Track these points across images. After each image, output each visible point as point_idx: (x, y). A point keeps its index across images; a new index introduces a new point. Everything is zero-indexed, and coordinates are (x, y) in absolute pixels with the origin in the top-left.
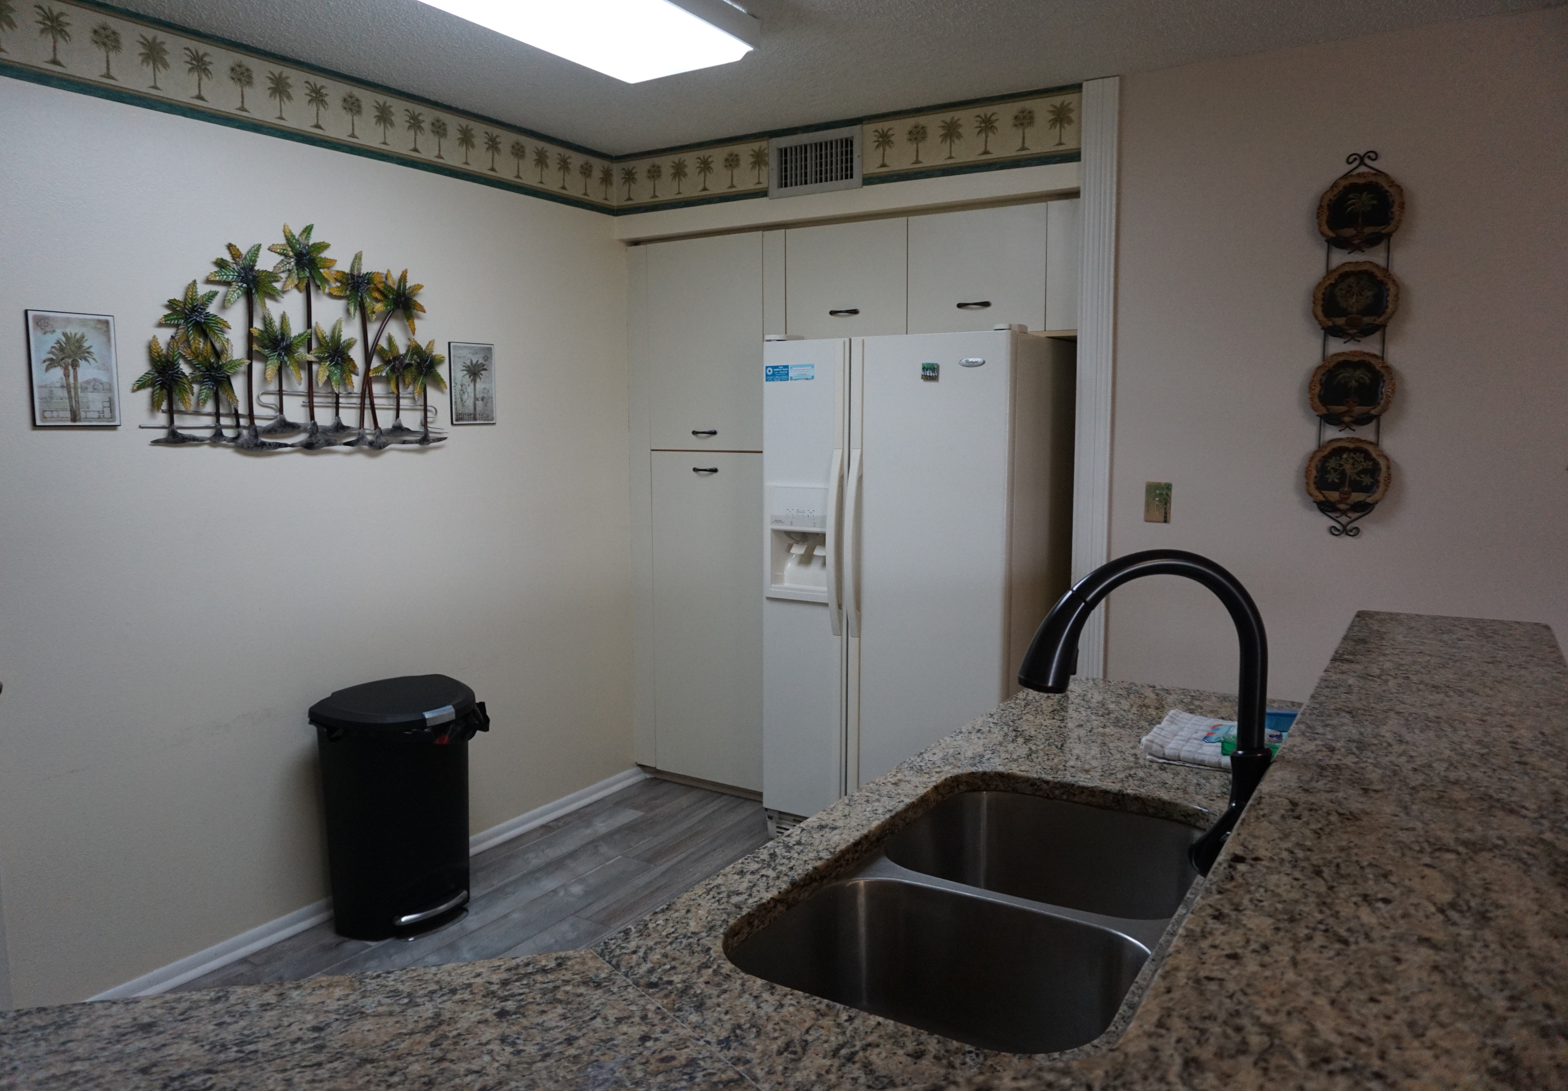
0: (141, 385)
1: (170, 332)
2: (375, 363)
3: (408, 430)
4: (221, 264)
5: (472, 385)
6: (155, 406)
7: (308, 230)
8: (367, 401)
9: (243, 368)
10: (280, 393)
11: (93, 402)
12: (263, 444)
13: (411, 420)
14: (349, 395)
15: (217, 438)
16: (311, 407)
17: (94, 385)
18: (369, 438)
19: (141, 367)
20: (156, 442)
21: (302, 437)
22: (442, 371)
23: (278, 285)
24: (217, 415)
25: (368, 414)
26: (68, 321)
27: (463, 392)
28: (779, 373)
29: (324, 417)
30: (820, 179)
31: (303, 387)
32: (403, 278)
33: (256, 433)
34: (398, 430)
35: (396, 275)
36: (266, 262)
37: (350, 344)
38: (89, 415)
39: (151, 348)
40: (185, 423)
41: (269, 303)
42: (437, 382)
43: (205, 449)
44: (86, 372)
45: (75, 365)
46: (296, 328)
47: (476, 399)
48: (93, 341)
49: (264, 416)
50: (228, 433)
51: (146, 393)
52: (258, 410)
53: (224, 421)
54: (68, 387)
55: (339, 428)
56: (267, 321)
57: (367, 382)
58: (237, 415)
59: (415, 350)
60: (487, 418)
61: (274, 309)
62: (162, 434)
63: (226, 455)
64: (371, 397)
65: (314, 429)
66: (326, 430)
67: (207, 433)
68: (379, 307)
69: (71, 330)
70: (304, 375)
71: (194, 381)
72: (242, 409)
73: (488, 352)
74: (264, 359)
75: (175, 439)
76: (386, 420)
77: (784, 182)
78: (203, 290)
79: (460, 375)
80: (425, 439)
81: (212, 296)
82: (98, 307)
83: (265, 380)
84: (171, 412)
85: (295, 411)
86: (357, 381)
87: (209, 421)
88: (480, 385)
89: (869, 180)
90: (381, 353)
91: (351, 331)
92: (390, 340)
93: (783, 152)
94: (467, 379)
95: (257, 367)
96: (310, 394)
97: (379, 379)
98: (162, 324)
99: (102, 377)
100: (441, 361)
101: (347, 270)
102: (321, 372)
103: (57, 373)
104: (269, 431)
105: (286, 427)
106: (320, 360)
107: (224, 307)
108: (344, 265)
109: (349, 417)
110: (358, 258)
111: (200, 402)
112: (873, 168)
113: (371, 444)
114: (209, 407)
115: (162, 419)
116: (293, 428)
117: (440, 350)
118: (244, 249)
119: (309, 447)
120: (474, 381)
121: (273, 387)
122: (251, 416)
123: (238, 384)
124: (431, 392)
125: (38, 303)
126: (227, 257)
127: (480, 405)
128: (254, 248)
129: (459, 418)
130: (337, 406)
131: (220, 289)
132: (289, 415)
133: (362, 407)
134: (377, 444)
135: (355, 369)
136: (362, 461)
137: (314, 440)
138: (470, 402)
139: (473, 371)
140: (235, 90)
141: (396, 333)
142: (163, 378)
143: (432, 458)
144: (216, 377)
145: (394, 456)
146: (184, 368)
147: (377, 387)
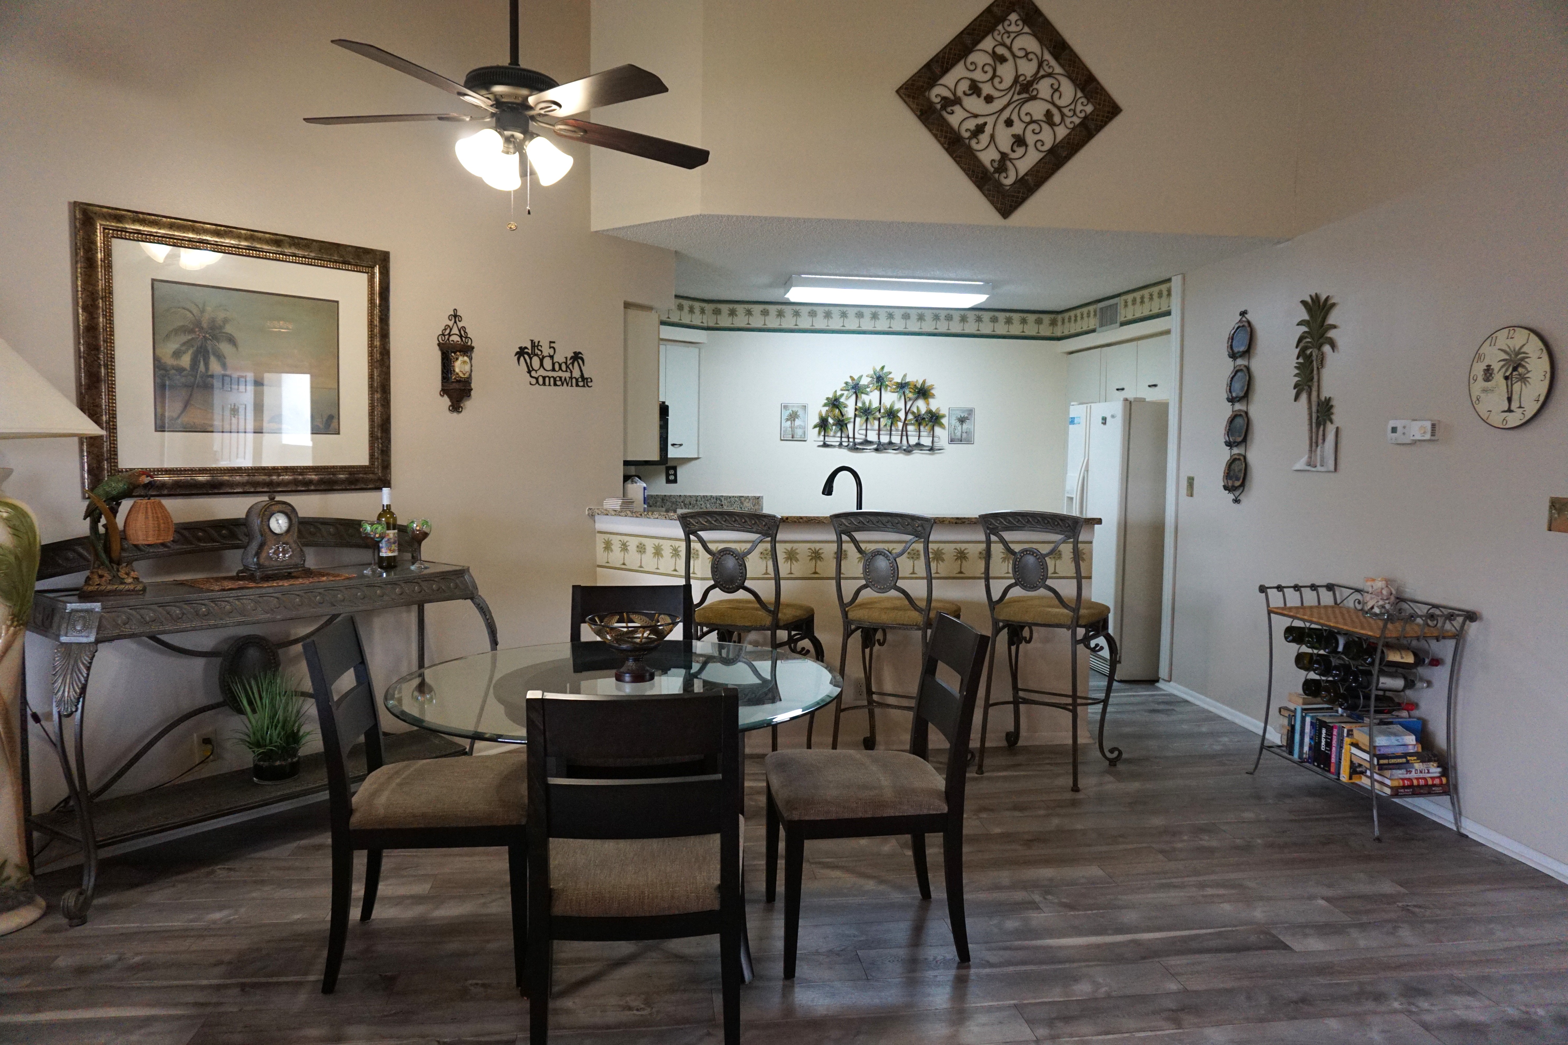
0: (815, 427)
1: (827, 408)
2: (910, 417)
3: (923, 445)
4: (846, 383)
5: (960, 426)
6: (819, 433)
7: (883, 368)
8: (904, 433)
9: (852, 420)
10: (867, 430)
11: (799, 433)
12: (858, 448)
13: (926, 441)
14: (897, 430)
15: (841, 445)
16: (879, 435)
17: (800, 427)
18: (905, 448)
19: (817, 420)
20: (819, 446)
21: (875, 446)
22: (944, 421)
23: (868, 390)
24: (841, 437)
25: (904, 438)
26: (793, 406)
27: (955, 429)
28: (1072, 421)
29: (885, 439)
30: (1111, 324)
31: (876, 427)
32: (924, 382)
33: (855, 444)
34: (918, 445)
35: (921, 382)
36: (864, 381)
37: (899, 411)
38: (797, 437)
39: (820, 414)
40: (830, 440)
41: (864, 396)
42: (941, 425)
43: (837, 449)
44: (798, 422)
45: (794, 420)
46: (875, 404)
47: (962, 432)
48: (801, 413)
49: (859, 438)
50: (845, 444)
51: (817, 429)
52: (857, 436)
53: (843, 439)
54: (792, 427)
55: (890, 443)
56: (864, 403)
57: (905, 425)
58: (848, 438)
59: (929, 412)
60: (968, 441)
61: (866, 398)
62: (821, 443)
63: (844, 451)
64: (907, 431)
65: (879, 443)
66: (884, 444)
67: (838, 443)
68: (910, 395)
69: (795, 409)
70: (876, 423)
71: (834, 425)
72: (851, 435)
73: (971, 412)
74: (860, 417)
75: (825, 445)
76: (913, 441)
77: (1101, 325)
78: (839, 393)
79: (954, 422)
80: (932, 449)
81: (842, 395)
82: (802, 401)
83: (861, 426)
84: (824, 436)
85: (872, 436)
86: (900, 425)
87: (839, 439)
88: (965, 426)
89: (1123, 324)
90: (913, 413)
91: (900, 405)
92: (918, 408)
93: (1101, 309)
94: (958, 424)
95: (858, 420)
96: (879, 430)
97: (912, 424)
98: (825, 405)
99: (802, 424)
100: (944, 416)
101: (899, 381)
102: (883, 421)
103: (789, 423)
104: (861, 444)
105: (867, 442)
106: (883, 417)
107: (848, 398)
109: (896, 439)
110: (905, 376)
111: (836, 432)
112: (1123, 319)
113: (904, 450)
114: (839, 434)
115: (822, 438)
116: (871, 443)
117: (944, 411)
118: (856, 378)
119: (877, 450)
120: (962, 424)
121: (864, 427)
122: (854, 438)
123: (850, 426)
124: (937, 430)
125: (786, 401)
126: (849, 381)
127: (964, 435)
128: (861, 377)
129: (952, 441)
130: (891, 435)
131: (846, 393)
132: (869, 439)
133: (902, 436)
134: (909, 451)
135: (900, 420)
136: (901, 457)
137: (880, 448)
138: (958, 434)
139: (962, 421)
140: (857, 320)
141: (921, 406)
142: (823, 425)
143: (936, 457)
144: (841, 424)
145: (917, 455)
146: (831, 421)
147: (910, 428)
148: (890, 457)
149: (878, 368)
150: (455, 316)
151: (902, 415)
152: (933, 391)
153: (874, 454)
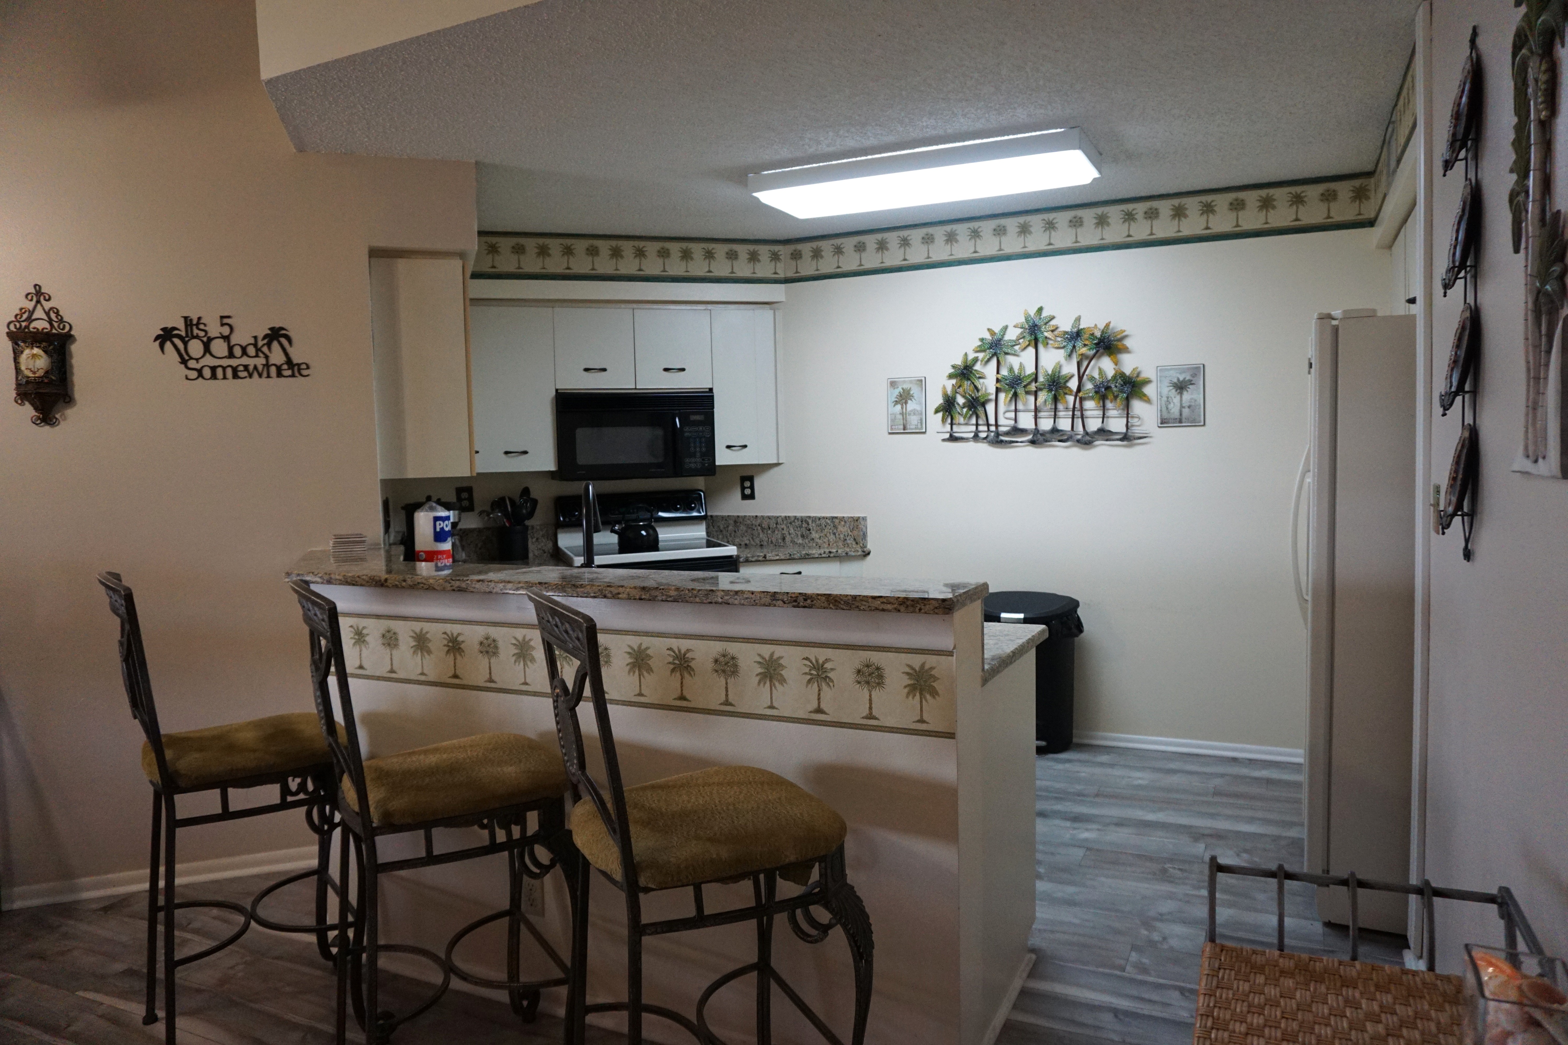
0: (937, 411)
1: (954, 381)
2: (1088, 386)
3: (1110, 431)
4: (981, 340)
5: (1178, 397)
6: (944, 420)
7: (1040, 310)
8: (1078, 413)
9: (993, 397)
10: (1016, 411)
11: (913, 421)
12: (1002, 441)
13: (1117, 425)
14: (1066, 409)
15: (976, 437)
16: (1036, 418)
17: (914, 412)
18: (1079, 437)
19: (939, 401)
20: (944, 440)
21: (1030, 437)
22: (1149, 389)
23: (1017, 347)
24: (977, 425)
25: (1079, 421)
26: (904, 382)
27: (1168, 401)
29: (1046, 424)
31: (1031, 406)
32: (1107, 327)
33: (998, 434)
34: (1102, 432)
35: (1101, 326)
36: (1010, 335)
37: (1068, 377)
38: (911, 427)
39: (944, 390)
40: (959, 430)
41: (1011, 359)
42: (1144, 397)
43: (972, 444)
44: (911, 406)
45: (906, 403)
46: (1029, 370)
47: (1182, 407)
48: (915, 391)
49: (1005, 424)
50: (983, 435)
51: (940, 415)
52: (1001, 421)
53: (981, 428)
54: (902, 414)
55: (1055, 430)
56: (1011, 369)
57: (1079, 399)
58: (988, 425)
59: (1121, 376)
60: (1194, 421)
61: (1013, 361)
62: (947, 436)
63: (983, 447)
64: (1082, 410)
65: (1036, 431)
66: (1045, 432)
67: (972, 435)
68: (1087, 350)
69: (905, 386)
70: (1031, 399)
71: (965, 406)
72: (992, 421)
73: (1196, 370)
74: (1006, 391)
75: (953, 438)
76: (1094, 425)
78: (971, 356)
79: (1167, 390)
80: (1126, 438)
81: (976, 360)
82: (917, 373)
83: (1007, 405)
84: (952, 424)
85: (1026, 421)
86: (1072, 400)
87: (973, 428)
88: (1186, 396)
90: (1093, 380)
91: (1070, 368)
92: (1101, 371)
94: (1173, 393)
95: (1002, 396)
96: (1036, 410)
97: (1092, 398)
99: (918, 408)
100: (1147, 382)
101: (1068, 329)
102: (1043, 396)
103: (899, 407)
104: (1007, 434)
105: (1016, 431)
106: (1041, 389)
107: (985, 363)
108: (1065, 327)
109: (1064, 424)
110: (1078, 319)
111: (968, 418)
113: (1078, 441)
114: (974, 421)
115: (948, 428)
116: (1023, 432)
117: (1148, 372)
118: (997, 330)
119: (1033, 442)
120: (1181, 394)
121: (1013, 408)
122: (997, 425)
123: (990, 408)
124: (1136, 405)
125: (896, 375)
127: (1186, 411)
128: (1006, 328)
129: (1164, 422)
130: (1055, 417)
131: (981, 355)
132: (1022, 425)
133: (1073, 418)
134: (1087, 441)
135: (1069, 392)
136: (1076, 453)
137: (1039, 439)
138: (1175, 411)
139: (1181, 387)
140: (996, 240)
141: (1107, 366)
142: (948, 407)
143: (1136, 452)
144: (976, 405)
145: (1102, 450)
146: (961, 400)
147: (1089, 404)
148: (1057, 453)
149: (1032, 312)
150: (38, 294)
151: (1073, 384)
152: (1128, 343)
153: (1031, 450)
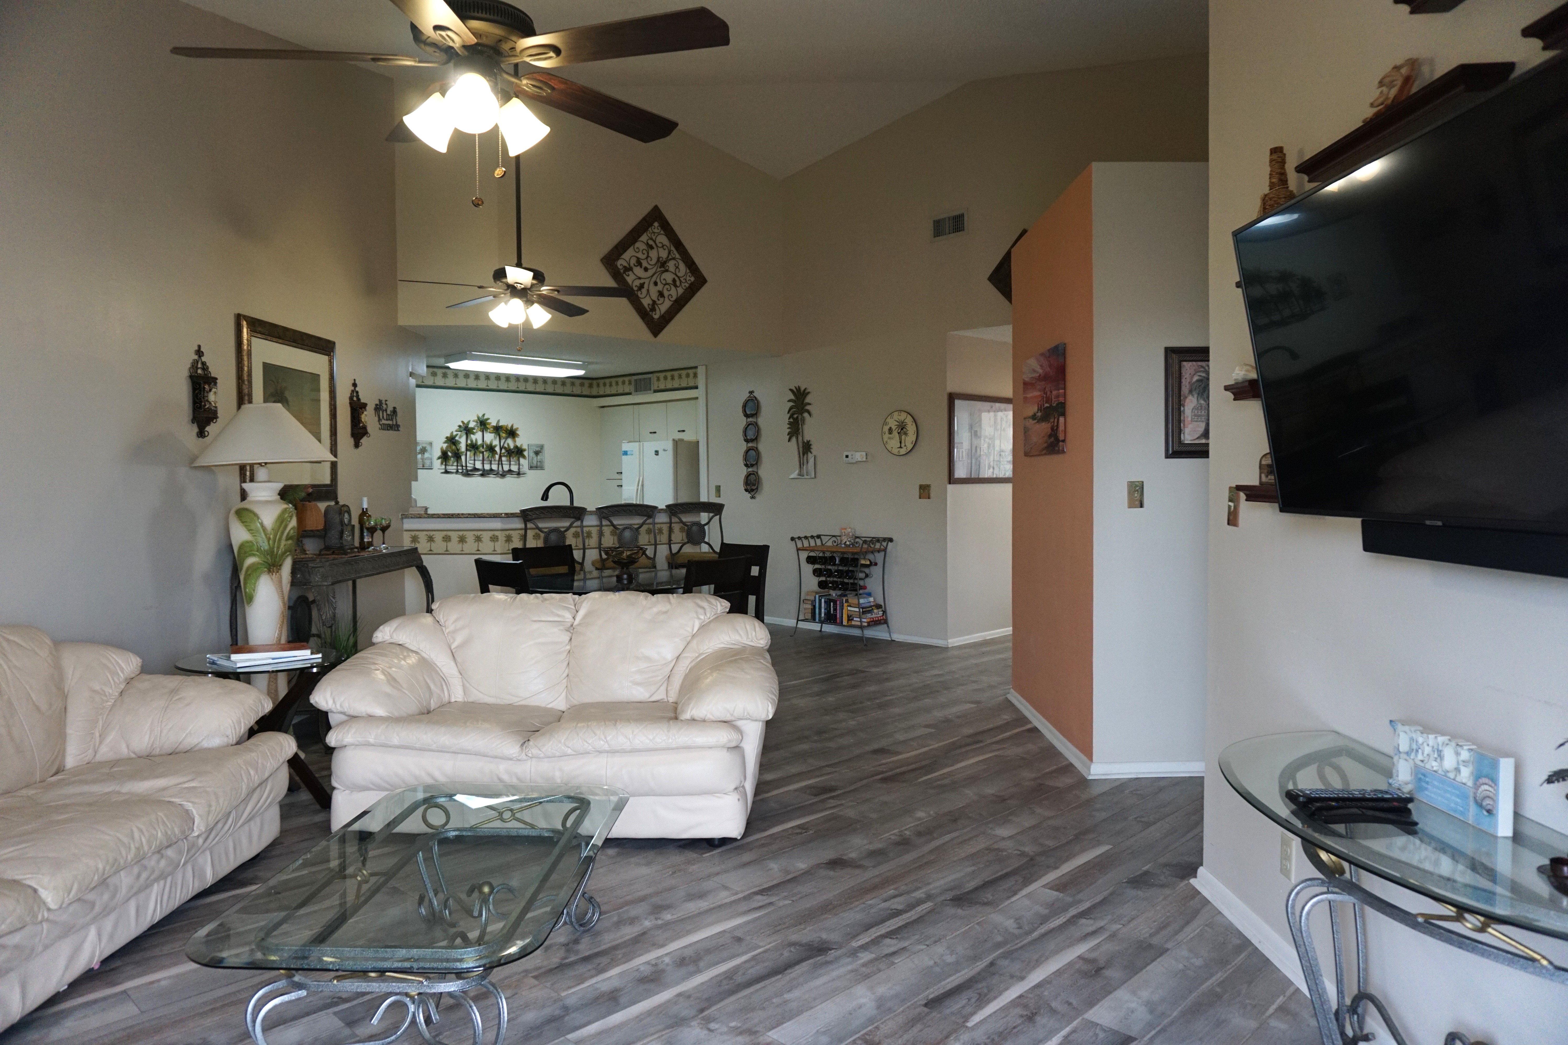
0: (439, 458)
1: (446, 445)
2: (503, 451)
3: (513, 471)
4: (460, 426)
5: (536, 458)
6: (442, 463)
7: (484, 415)
8: (500, 462)
9: (465, 454)
10: (475, 460)
11: (427, 463)
12: (470, 474)
13: (514, 468)
14: (495, 460)
15: (457, 472)
16: (483, 464)
17: (428, 458)
18: (501, 473)
19: (439, 454)
20: (442, 473)
21: (481, 472)
22: (526, 453)
23: (475, 431)
24: (457, 466)
25: (500, 466)
26: (423, 443)
27: (532, 459)
28: (625, 453)
29: (487, 467)
30: (645, 390)
31: (481, 458)
32: (512, 426)
33: (467, 471)
34: (510, 471)
35: (510, 426)
36: (472, 425)
37: (495, 446)
38: (427, 466)
39: (442, 449)
40: (449, 468)
41: (472, 436)
42: (524, 457)
43: (454, 476)
44: (426, 455)
45: (424, 454)
46: (480, 442)
47: (537, 462)
48: (428, 448)
49: (470, 466)
50: (460, 471)
51: (440, 461)
52: (468, 465)
53: (459, 468)
54: (422, 459)
55: (491, 470)
56: (472, 441)
57: (500, 457)
58: (462, 466)
59: (516, 447)
60: (541, 467)
61: (473, 437)
62: (443, 471)
63: (459, 477)
64: (502, 461)
65: (484, 470)
66: (487, 470)
67: (455, 471)
68: (504, 435)
69: (424, 445)
70: (481, 455)
71: (452, 457)
72: (464, 465)
73: (542, 447)
74: (470, 451)
75: (446, 472)
76: (506, 468)
77: (636, 391)
78: (455, 433)
79: (532, 454)
80: (519, 474)
81: (457, 435)
82: (430, 439)
83: (470, 457)
84: (446, 465)
85: (479, 465)
86: (497, 457)
87: (455, 467)
88: (539, 457)
89: (655, 391)
90: (505, 448)
91: (496, 442)
92: (508, 444)
93: (636, 380)
94: (534, 456)
95: (468, 453)
96: (483, 460)
97: (504, 456)
98: (445, 443)
99: (430, 456)
100: (525, 450)
101: (495, 425)
102: (486, 454)
103: (420, 456)
104: (471, 471)
105: (475, 469)
106: (486, 451)
107: (460, 437)
108: (494, 424)
109: (494, 467)
110: (499, 421)
111: (453, 463)
112: (656, 388)
113: (500, 475)
114: (455, 464)
115: (443, 467)
116: (478, 470)
117: (525, 447)
118: (466, 422)
119: (482, 475)
120: (537, 456)
121: (473, 458)
122: (466, 466)
123: (463, 458)
124: (522, 460)
126: (461, 424)
127: (539, 463)
128: (469, 422)
129: (531, 468)
130: (491, 464)
131: (459, 433)
132: (477, 466)
133: (499, 464)
134: (503, 475)
135: (497, 453)
136: (498, 480)
137: (485, 474)
138: (535, 463)
139: (537, 453)
140: (465, 380)
141: (510, 443)
142: (444, 457)
143: (522, 479)
144: (457, 456)
145: (509, 479)
146: (450, 454)
147: (504, 459)
148: (491, 480)
149: (480, 416)
150: (355, 384)
151: (497, 449)
152: (518, 432)
153: (480, 479)
